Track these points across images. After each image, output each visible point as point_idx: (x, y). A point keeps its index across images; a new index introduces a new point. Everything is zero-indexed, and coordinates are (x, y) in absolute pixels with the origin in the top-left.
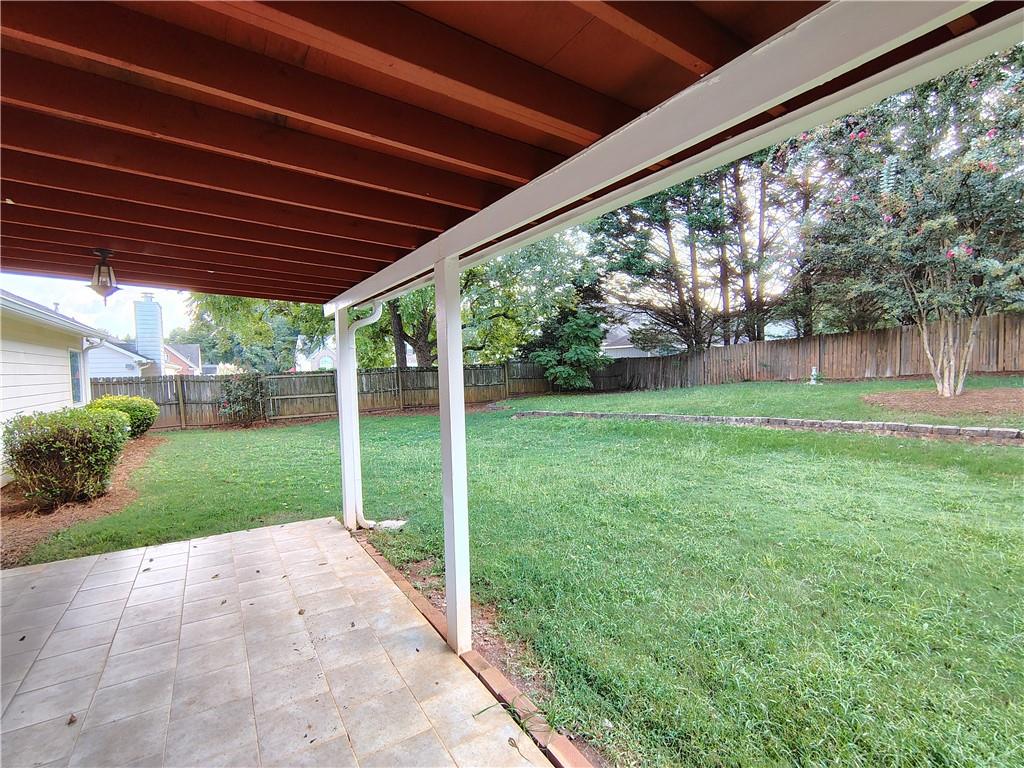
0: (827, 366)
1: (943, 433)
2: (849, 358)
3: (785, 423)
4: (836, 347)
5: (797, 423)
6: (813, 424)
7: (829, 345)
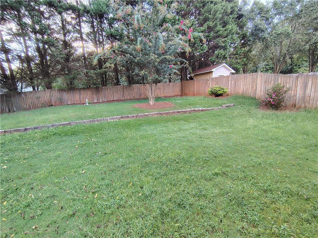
0: (82, 99)
1: (167, 113)
2: (89, 96)
3: (128, 117)
4: (84, 93)
5: (132, 117)
6: (137, 116)
7: (82, 92)
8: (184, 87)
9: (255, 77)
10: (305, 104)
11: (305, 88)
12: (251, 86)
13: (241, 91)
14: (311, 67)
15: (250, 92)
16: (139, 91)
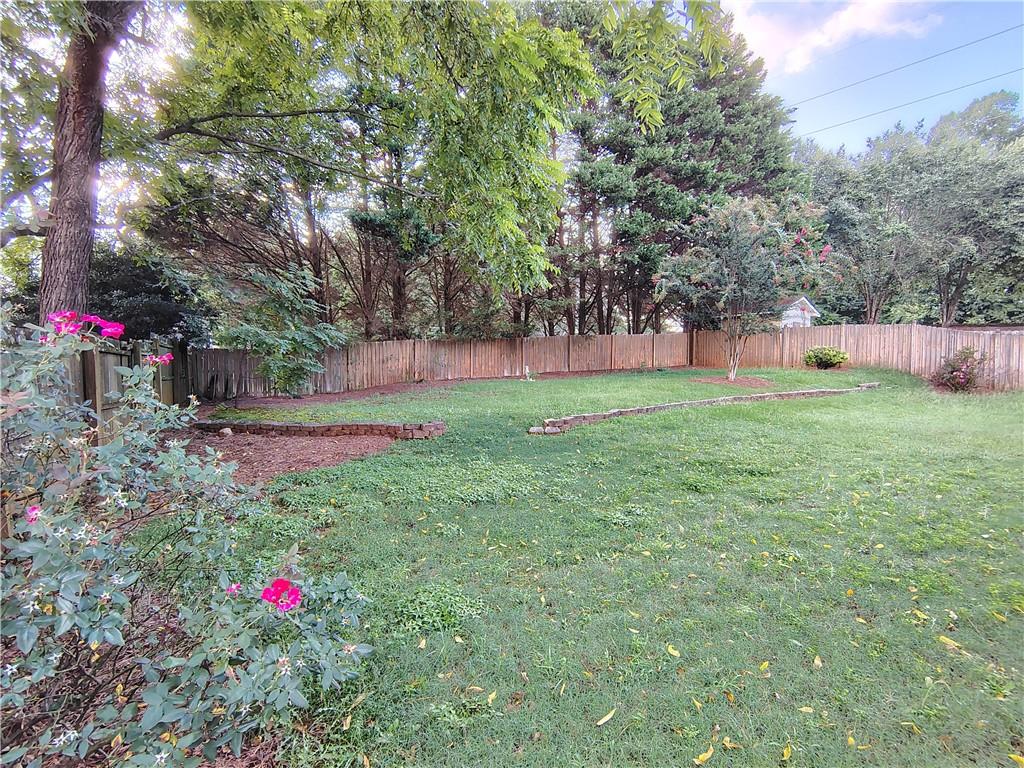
8: (697, 346)
9: (906, 331)
10: (1011, 383)
11: (1009, 356)
12: (896, 350)
13: (872, 359)
14: (945, 310)
15: (896, 360)
16: (601, 350)
